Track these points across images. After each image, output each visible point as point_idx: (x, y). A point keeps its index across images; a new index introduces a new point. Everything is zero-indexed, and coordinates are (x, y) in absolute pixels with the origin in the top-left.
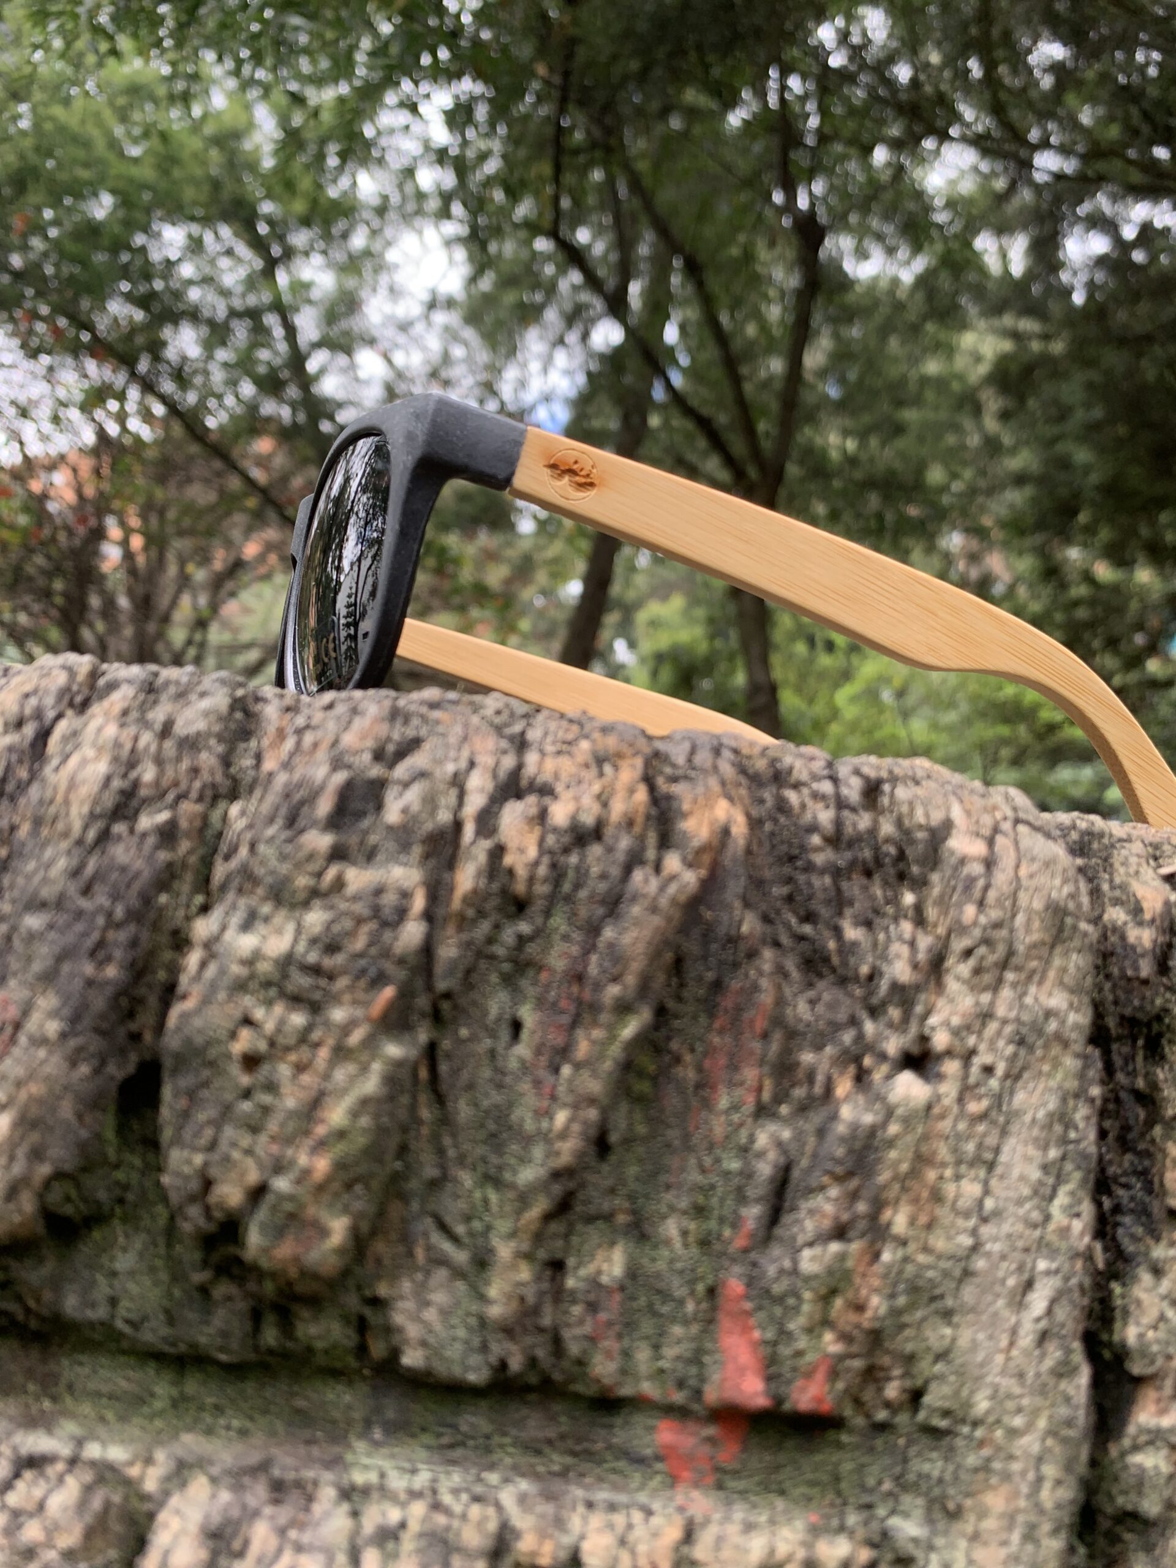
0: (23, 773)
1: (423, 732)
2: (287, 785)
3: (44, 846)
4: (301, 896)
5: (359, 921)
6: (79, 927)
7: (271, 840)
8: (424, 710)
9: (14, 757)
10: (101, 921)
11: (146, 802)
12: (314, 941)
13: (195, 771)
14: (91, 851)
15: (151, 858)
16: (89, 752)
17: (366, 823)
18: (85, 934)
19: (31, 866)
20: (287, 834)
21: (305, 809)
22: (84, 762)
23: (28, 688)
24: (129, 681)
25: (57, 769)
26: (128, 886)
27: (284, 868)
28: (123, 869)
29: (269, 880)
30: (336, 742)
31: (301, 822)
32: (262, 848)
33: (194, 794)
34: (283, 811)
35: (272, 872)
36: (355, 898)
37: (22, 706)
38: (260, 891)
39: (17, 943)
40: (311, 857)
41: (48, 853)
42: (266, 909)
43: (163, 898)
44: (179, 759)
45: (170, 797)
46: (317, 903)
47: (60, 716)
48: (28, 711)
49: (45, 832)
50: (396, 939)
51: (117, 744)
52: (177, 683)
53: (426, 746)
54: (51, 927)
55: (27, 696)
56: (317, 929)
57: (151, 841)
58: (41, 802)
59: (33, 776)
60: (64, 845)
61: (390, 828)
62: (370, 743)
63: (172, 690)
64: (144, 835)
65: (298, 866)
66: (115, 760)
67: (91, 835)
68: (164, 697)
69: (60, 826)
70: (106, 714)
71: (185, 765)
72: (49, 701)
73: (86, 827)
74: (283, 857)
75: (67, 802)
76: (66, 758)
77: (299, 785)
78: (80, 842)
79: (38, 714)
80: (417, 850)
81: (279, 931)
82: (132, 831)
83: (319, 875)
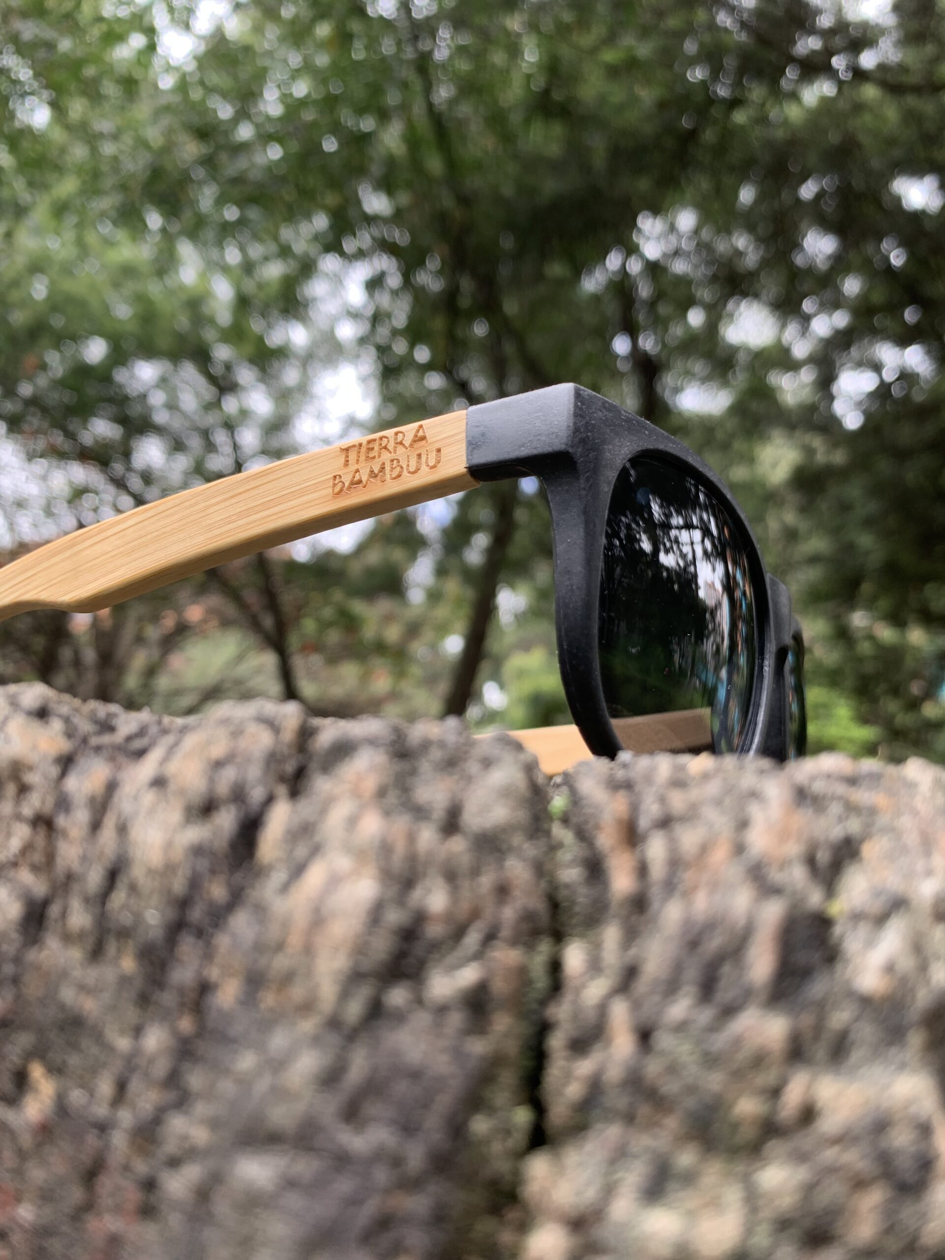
0: (218, 891)
1: (854, 826)
2: (687, 923)
3: (267, 1024)
4: (748, 1133)
5: (860, 1184)
6: (344, 1186)
7: (681, 1027)
8: (841, 789)
9: (203, 864)
10: (382, 1175)
11: (435, 947)
12: (783, 1225)
13: (503, 891)
14: (352, 1036)
15: (457, 1053)
16: (342, 862)
17: (817, 988)
18: (354, 1201)
19: (246, 1061)
20: (706, 1015)
21: (726, 969)
22: (334, 881)
23: (218, 751)
24: (372, 742)
25: (285, 888)
26: (426, 1105)
27: (714, 1081)
28: (415, 1074)
29: (690, 1103)
30: (739, 849)
31: (725, 994)
32: (664, 1041)
33: (506, 932)
34: (692, 973)
35: (691, 1089)
36: (842, 1139)
37: (211, 780)
38: (672, 1123)
39: (222, 1207)
40: (759, 1060)
41: (279, 1041)
42: (686, 1158)
43: (480, 1125)
44: (475, 872)
45: (472, 939)
46: (775, 1147)
47: (270, 800)
48: (223, 787)
49: (268, 999)
50: (923, 1217)
51: (385, 848)
52: (442, 744)
53: (871, 850)
54: (290, 1183)
55: (218, 765)
56: (787, 1202)
57: (456, 1019)
58: (259, 947)
59: (236, 898)
60: (308, 1026)
61: (866, 1002)
62: (794, 849)
63: (436, 754)
64: (442, 1010)
65: (738, 1075)
66: (386, 875)
67: (355, 1009)
68: (425, 766)
69: (297, 992)
70: (356, 793)
71: (487, 881)
72: (254, 772)
73: (345, 995)
74: (711, 1060)
75: (308, 950)
76: (298, 870)
77: (710, 926)
78: (334, 1023)
79: (238, 795)
80: (916, 1039)
81: (715, 1204)
82: (419, 1001)
83: (775, 1093)
